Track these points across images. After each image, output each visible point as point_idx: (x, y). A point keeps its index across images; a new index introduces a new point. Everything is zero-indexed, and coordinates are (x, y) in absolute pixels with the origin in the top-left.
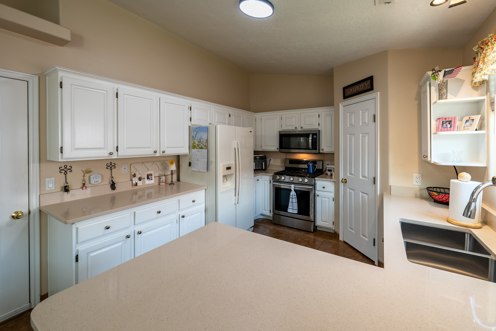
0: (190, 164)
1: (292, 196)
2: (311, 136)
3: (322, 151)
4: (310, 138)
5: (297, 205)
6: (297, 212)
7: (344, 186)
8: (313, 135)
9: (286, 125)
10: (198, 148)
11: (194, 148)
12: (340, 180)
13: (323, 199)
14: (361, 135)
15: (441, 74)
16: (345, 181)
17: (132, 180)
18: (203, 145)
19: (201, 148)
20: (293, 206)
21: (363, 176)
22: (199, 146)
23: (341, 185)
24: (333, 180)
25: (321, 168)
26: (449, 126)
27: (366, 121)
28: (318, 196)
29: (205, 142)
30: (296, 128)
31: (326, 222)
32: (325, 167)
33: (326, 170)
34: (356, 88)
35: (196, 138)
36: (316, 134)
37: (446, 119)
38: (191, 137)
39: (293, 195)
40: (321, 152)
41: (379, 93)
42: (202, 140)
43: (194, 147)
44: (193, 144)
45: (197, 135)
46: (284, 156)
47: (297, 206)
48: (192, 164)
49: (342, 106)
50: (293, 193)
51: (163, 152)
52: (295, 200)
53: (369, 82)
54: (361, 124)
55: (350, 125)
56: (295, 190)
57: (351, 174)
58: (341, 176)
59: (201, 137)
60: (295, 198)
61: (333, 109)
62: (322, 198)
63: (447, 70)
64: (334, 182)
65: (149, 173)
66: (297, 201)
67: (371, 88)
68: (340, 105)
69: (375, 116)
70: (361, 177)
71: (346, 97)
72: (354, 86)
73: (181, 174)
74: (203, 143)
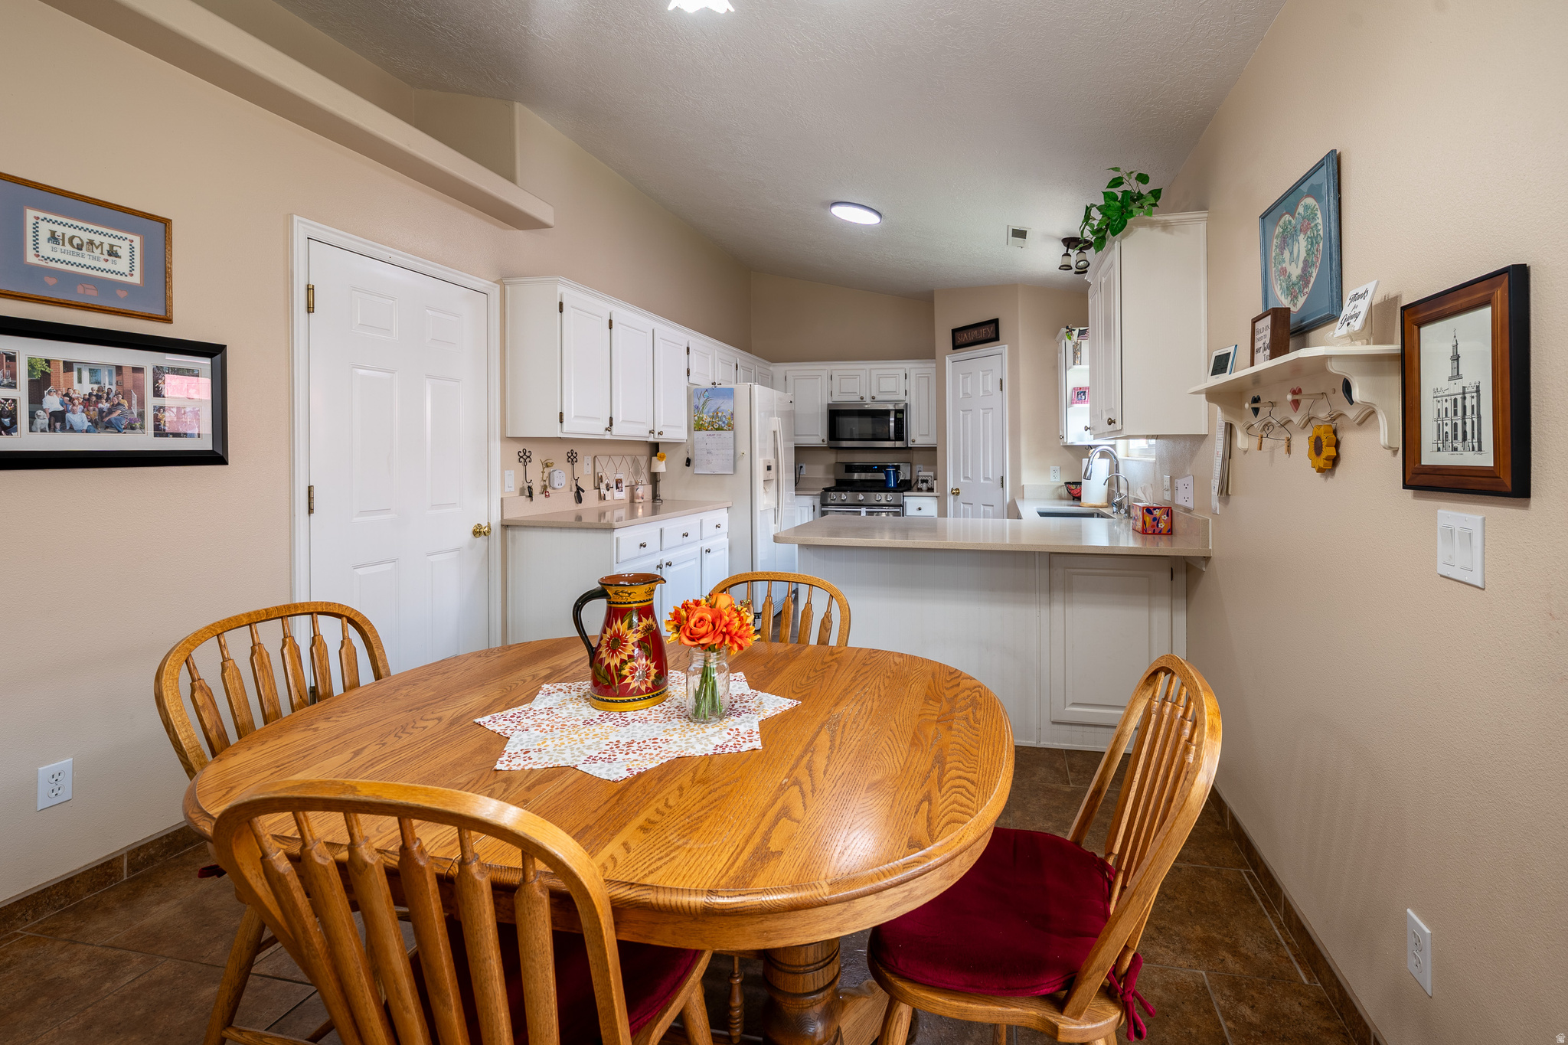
0: (688, 462)
2: (892, 414)
3: (911, 443)
4: (892, 419)
7: (955, 500)
8: (897, 411)
9: (841, 393)
10: (710, 428)
11: (700, 430)
12: (949, 491)
14: (981, 410)
15: (1076, 333)
16: (956, 493)
17: (599, 489)
18: (724, 422)
19: (717, 429)
21: (986, 478)
22: (713, 426)
23: (950, 499)
24: (935, 493)
25: (908, 478)
26: (1083, 397)
27: (990, 389)
29: (728, 417)
30: (862, 398)
32: (914, 477)
33: (918, 480)
34: (974, 334)
35: (706, 410)
36: (901, 411)
37: (1080, 389)
38: (695, 409)
40: (909, 446)
41: (1006, 346)
42: (720, 414)
43: (700, 427)
44: (698, 421)
45: (708, 403)
46: (831, 458)
48: (695, 462)
49: (951, 361)
51: (659, 433)
53: (993, 327)
54: (981, 394)
55: (964, 394)
57: (966, 478)
58: (950, 485)
59: (718, 407)
61: (934, 365)
63: (1081, 329)
64: (937, 497)
65: (618, 477)
67: (996, 338)
68: (947, 358)
69: (1001, 381)
70: (982, 481)
71: (956, 346)
72: (970, 330)
73: (661, 485)
74: (724, 419)
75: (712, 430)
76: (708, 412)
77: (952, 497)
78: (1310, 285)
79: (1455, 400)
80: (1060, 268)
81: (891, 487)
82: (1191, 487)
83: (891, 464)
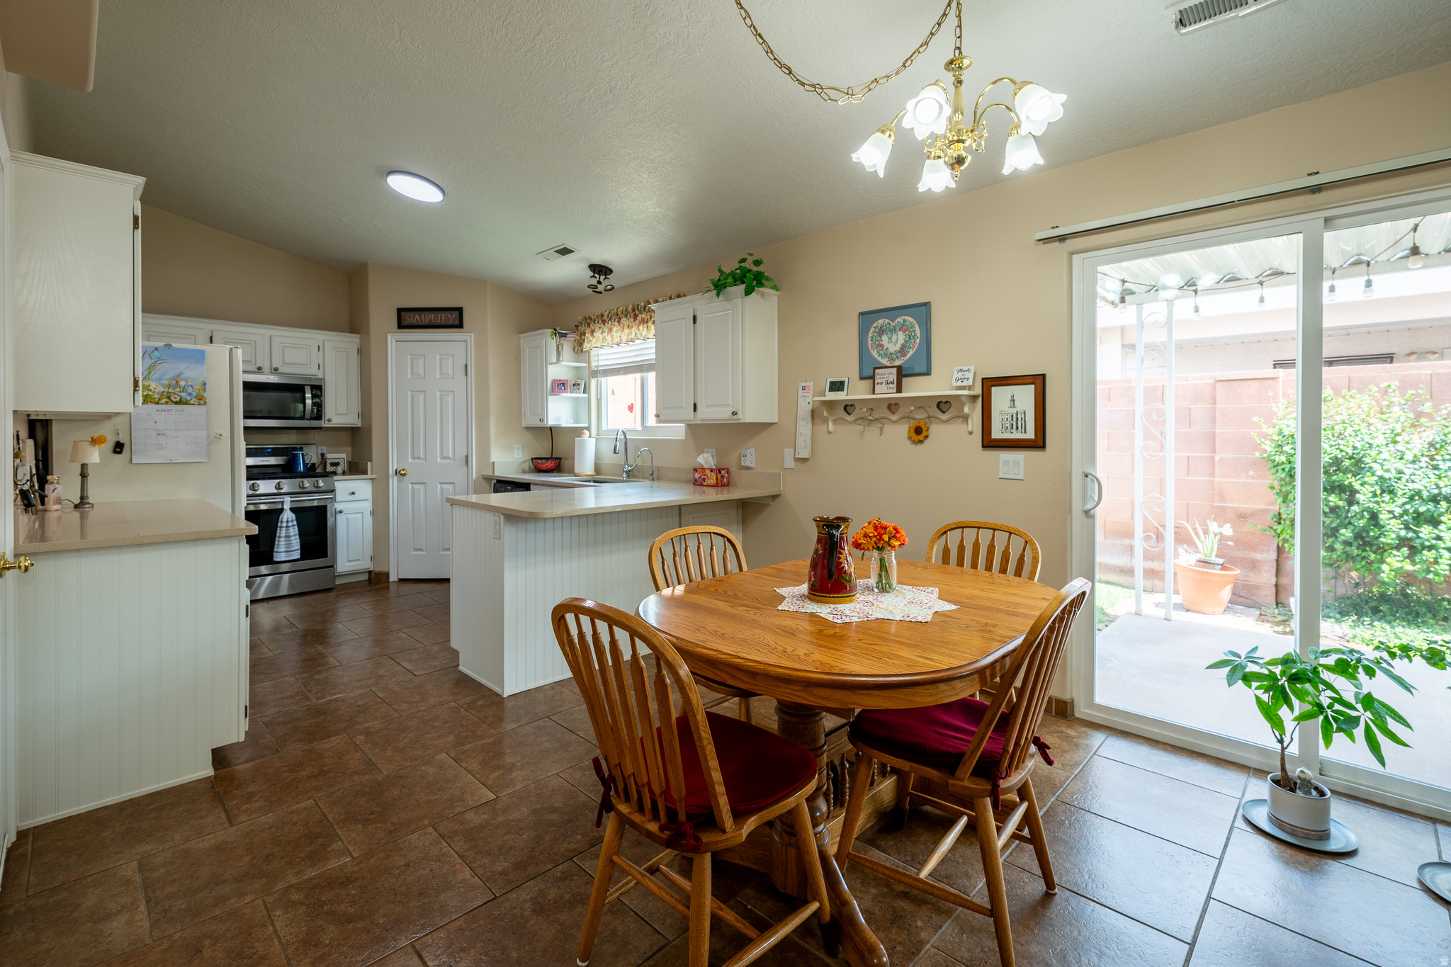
0: (119, 447)
1: (287, 522)
2: (309, 390)
3: (326, 422)
4: (307, 395)
5: (298, 540)
6: (299, 557)
7: (399, 481)
8: (314, 387)
10: (163, 401)
11: (145, 402)
12: (390, 472)
13: (349, 516)
14: (438, 393)
16: (400, 474)
18: (189, 394)
19: (176, 403)
20: (289, 545)
21: (443, 458)
22: (169, 398)
23: (393, 482)
24: (370, 476)
27: (449, 372)
28: (341, 512)
29: (197, 387)
30: (259, 368)
31: (359, 560)
34: (429, 318)
35: (155, 377)
36: (317, 387)
37: (560, 381)
39: (290, 520)
40: (324, 425)
41: (473, 334)
42: (182, 383)
43: (145, 399)
45: (158, 367)
47: (299, 543)
48: (129, 448)
49: (394, 341)
50: (287, 516)
52: (294, 531)
53: (456, 314)
54: (438, 377)
55: (412, 373)
56: (292, 510)
57: (415, 457)
58: (393, 465)
59: (181, 374)
60: (293, 526)
61: (357, 340)
62: (347, 515)
64: (371, 479)
66: (297, 532)
67: (460, 326)
68: (390, 336)
69: (466, 365)
70: (439, 460)
71: (401, 326)
72: (424, 313)
73: (91, 480)
74: (190, 390)
75: (167, 403)
76: (160, 379)
77: (395, 478)
78: (907, 357)
79: (1012, 416)
80: (588, 287)
81: (300, 473)
82: (754, 454)
83: (298, 447)
